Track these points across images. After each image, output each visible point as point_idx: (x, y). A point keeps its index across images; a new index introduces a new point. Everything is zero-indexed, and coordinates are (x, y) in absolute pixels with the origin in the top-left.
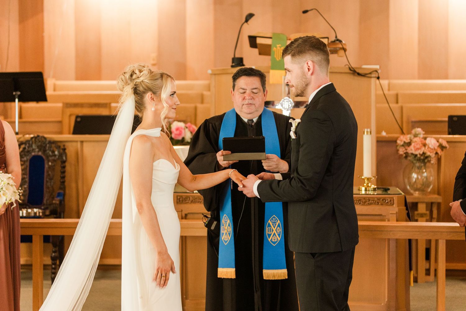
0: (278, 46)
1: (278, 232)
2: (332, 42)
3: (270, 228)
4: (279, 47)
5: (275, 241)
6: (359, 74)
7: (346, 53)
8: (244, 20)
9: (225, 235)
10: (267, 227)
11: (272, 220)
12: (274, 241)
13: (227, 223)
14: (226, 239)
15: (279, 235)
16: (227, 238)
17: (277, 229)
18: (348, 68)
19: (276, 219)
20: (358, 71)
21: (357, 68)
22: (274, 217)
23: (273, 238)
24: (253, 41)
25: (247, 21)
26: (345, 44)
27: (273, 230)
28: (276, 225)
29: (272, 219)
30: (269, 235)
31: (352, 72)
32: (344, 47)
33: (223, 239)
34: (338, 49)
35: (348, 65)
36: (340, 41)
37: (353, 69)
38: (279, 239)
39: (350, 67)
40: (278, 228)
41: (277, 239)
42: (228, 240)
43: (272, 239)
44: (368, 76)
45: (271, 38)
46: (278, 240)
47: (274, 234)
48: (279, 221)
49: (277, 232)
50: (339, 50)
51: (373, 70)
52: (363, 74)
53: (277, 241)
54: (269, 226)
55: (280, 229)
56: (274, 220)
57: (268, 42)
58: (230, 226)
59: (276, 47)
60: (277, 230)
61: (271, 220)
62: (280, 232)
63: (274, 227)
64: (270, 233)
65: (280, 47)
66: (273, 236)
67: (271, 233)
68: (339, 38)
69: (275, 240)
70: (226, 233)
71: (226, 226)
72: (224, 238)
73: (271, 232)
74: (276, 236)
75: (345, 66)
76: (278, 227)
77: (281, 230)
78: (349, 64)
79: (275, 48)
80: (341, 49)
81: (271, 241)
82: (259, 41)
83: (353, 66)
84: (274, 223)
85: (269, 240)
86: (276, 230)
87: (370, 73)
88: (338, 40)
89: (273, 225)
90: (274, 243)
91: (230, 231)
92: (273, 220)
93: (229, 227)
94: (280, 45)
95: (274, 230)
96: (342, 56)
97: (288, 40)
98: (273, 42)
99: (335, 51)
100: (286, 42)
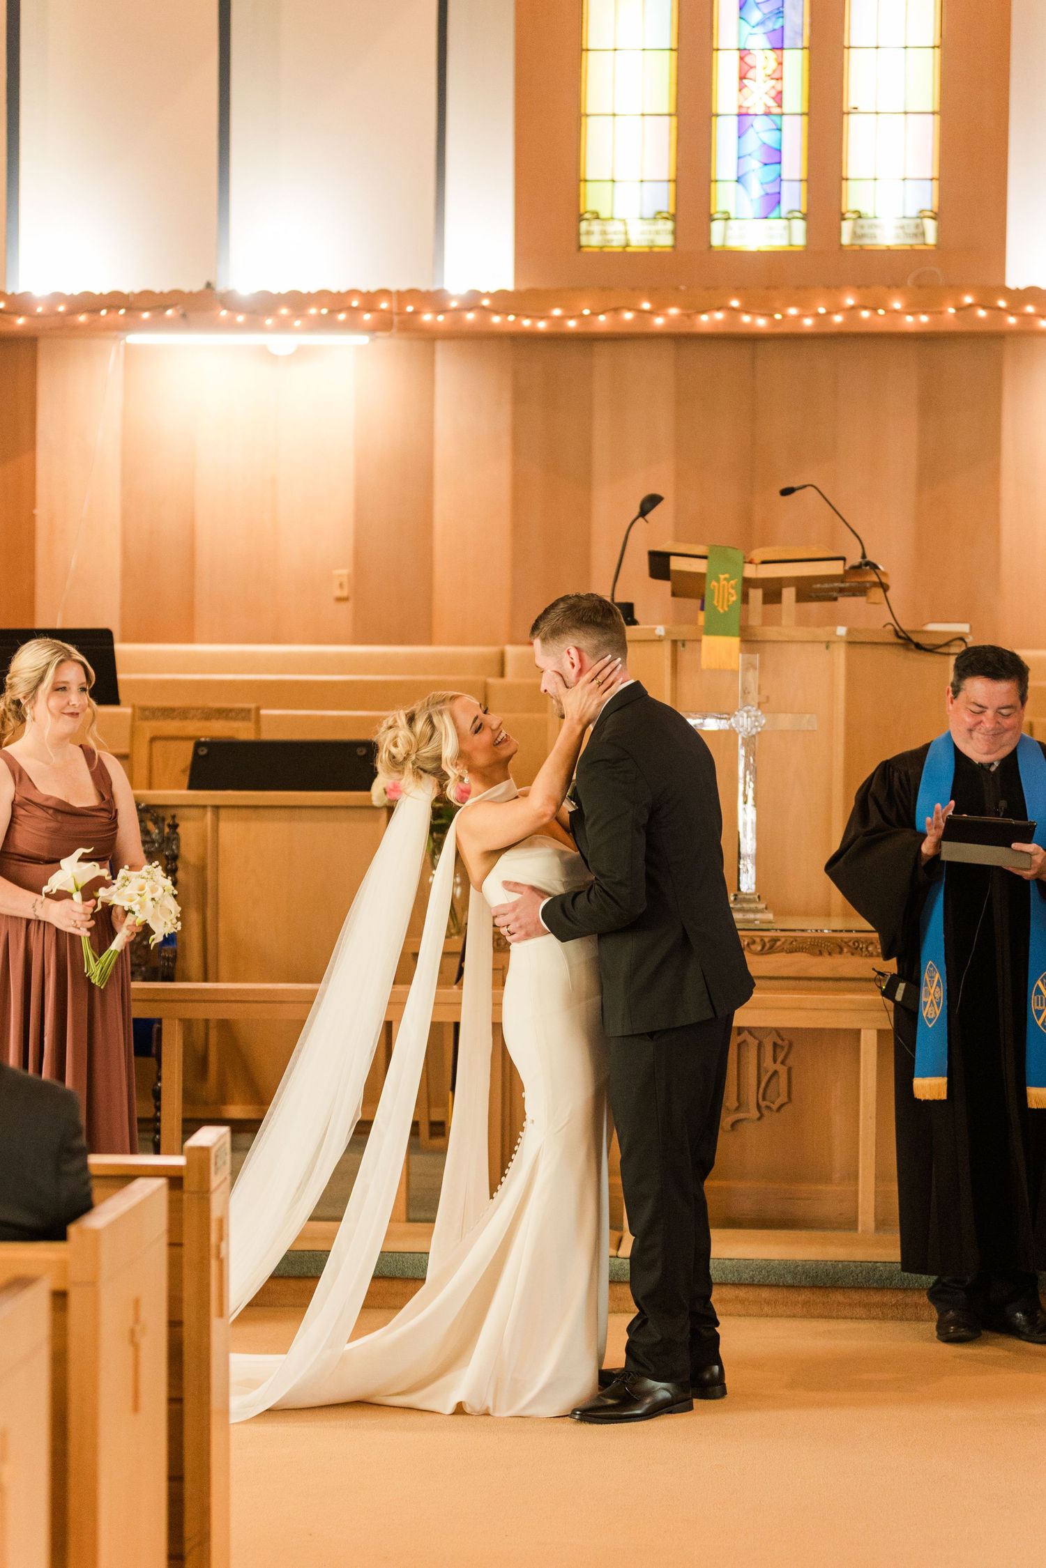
0: (722, 577)
2: (853, 568)
4: (725, 579)
6: (919, 647)
7: (888, 594)
8: (637, 510)
9: (930, 1006)
10: (1035, 996)
13: (934, 981)
14: (931, 1014)
18: (893, 632)
20: (915, 638)
21: (913, 632)
24: (659, 564)
25: (643, 513)
26: (885, 574)
30: (1039, 1013)
31: (900, 641)
32: (884, 580)
33: (924, 1015)
34: (868, 585)
35: (893, 625)
36: (874, 567)
37: (903, 635)
39: (897, 628)
42: (935, 1018)
44: (940, 650)
45: (705, 557)
50: (871, 587)
51: (955, 636)
52: (928, 647)
54: (1039, 992)
57: (698, 566)
58: (940, 987)
59: (718, 580)
61: (1042, 981)
64: (1039, 1008)
65: (728, 580)
68: (870, 558)
70: (932, 1001)
71: (931, 987)
72: (927, 1013)
75: (885, 626)
78: (893, 622)
79: (714, 583)
80: (874, 584)
81: (1043, 1024)
82: (676, 564)
83: (904, 627)
85: (1039, 1023)
87: (947, 644)
88: (868, 564)
91: (940, 998)
93: (937, 987)
94: (727, 576)
96: (877, 601)
97: (745, 562)
98: (709, 567)
99: (860, 591)
100: (743, 569)
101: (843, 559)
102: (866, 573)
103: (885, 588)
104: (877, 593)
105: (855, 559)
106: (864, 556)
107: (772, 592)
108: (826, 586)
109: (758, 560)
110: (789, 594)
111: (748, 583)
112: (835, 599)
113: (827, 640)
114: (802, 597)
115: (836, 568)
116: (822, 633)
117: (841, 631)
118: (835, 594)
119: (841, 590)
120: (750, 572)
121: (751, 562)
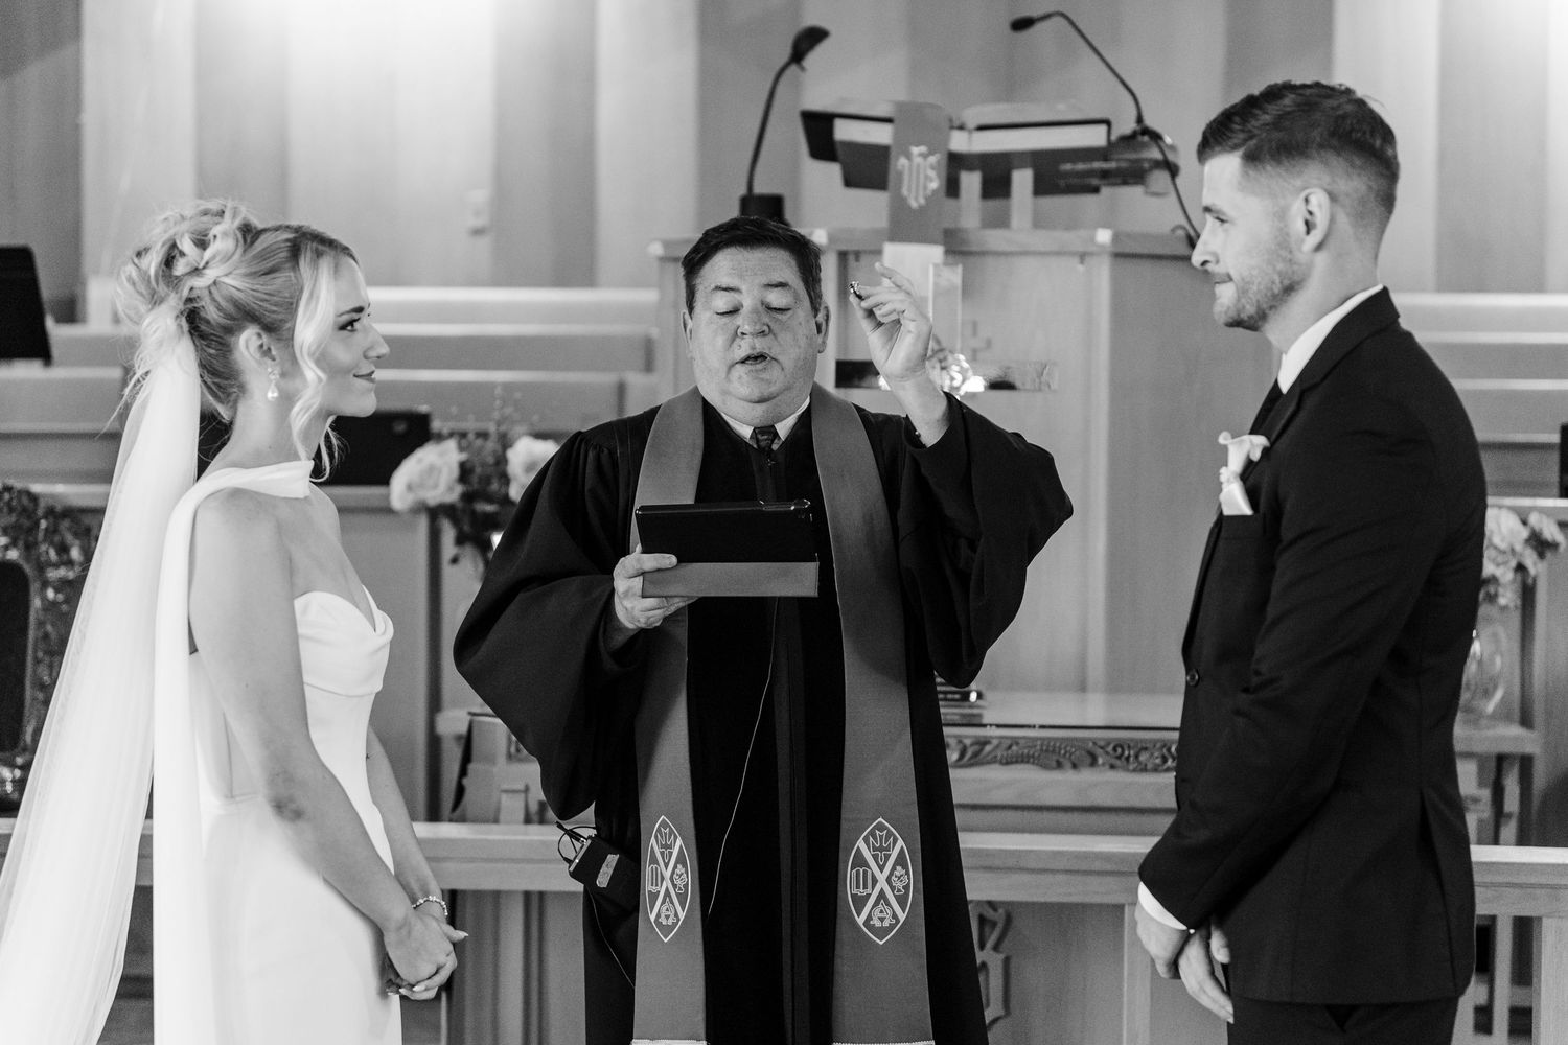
0: (915, 151)
1: (899, 885)
2: (1124, 138)
3: (865, 873)
4: (921, 155)
5: (886, 923)
7: (1179, 180)
9: (663, 902)
10: (852, 870)
11: (871, 839)
12: (878, 923)
13: (671, 854)
14: (667, 917)
15: (902, 901)
16: (672, 916)
17: (891, 873)
18: (1185, 241)
19: (890, 834)
22: (881, 827)
23: (877, 913)
26: (1172, 148)
27: (875, 881)
28: (887, 857)
29: (872, 833)
30: (860, 902)
33: (653, 917)
34: (1146, 165)
35: (1185, 228)
36: (1156, 137)
38: (902, 917)
40: (899, 871)
41: (895, 916)
42: (675, 924)
43: (869, 918)
46: (898, 921)
47: (882, 895)
48: (900, 843)
49: (892, 888)
50: (1152, 169)
53: (892, 927)
54: (860, 861)
55: (907, 873)
56: (881, 837)
58: (685, 866)
59: (909, 157)
60: (893, 877)
61: (866, 840)
62: (906, 888)
63: (882, 869)
64: (861, 892)
65: (925, 155)
66: (876, 903)
67: (869, 891)
68: (1151, 122)
69: (882, 919)
70: (667, 893)
71: (666, 866)
72: (658, 916)
73: (865, 887)
74: (888, 904)
75: (1172, 231)
76: (899, 868)
77: (909, 879)
79: (903, 160)
80: (1157, 164)
81: (866, 923)
84: (881, 852)
85: (861, 920)
86: (888, 880)
88: (1146, 131)
89: (875, 857)
90: (881, 932)
91: (686, 886)
92: (875, 838)
93: (679, 866)
94: (922, 149)
95: (882, 877)
96: (1162, 191)
97: (952, 128)
98: (896, 135)
99: (1134, 175)
100: (947, 140)
101: (1107, 123)
102: (1144, 146)
103: (1173, 170)
104: (1160, 178)
105: (1126, 125)
106: (1140, 120)
107: (996, 175)
108: (1080, 167)
109: (972, 124)
110: (1022, 180)
111: (957, 163)
112: (1096, 190)
113: (1081, 249)
114: (1043, 187)
115: (1095, 137)
116: (1073, 239)
117: (1104, 236)
118: (1095, 181)
119: (1105, 175)
120: (960, 143)
121: (961, 128)
